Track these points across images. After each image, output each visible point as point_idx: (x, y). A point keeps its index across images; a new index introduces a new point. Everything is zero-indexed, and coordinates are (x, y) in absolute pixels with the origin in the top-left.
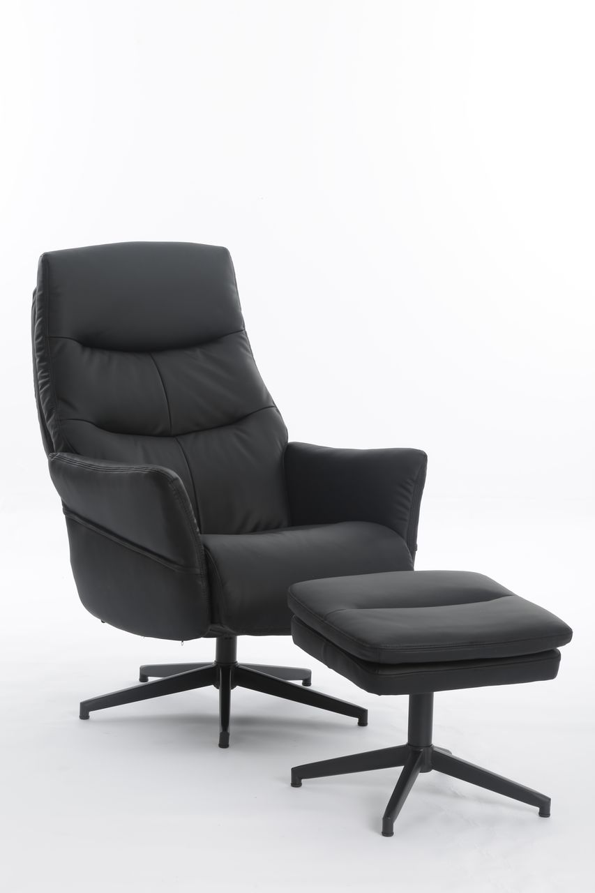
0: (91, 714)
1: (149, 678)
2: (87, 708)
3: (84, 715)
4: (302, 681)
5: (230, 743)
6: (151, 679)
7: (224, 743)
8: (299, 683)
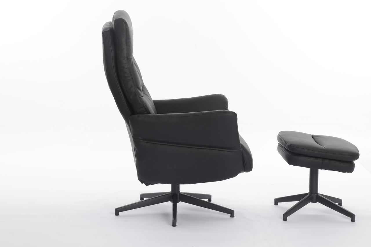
0: (120, 213)
1: (144, 199)
2: (118, 211)
3: (117, 214)
4: (207, 200)
5: (177, 224)
6: (145, 199)
7: (174, 225)
8: (206, 200)
